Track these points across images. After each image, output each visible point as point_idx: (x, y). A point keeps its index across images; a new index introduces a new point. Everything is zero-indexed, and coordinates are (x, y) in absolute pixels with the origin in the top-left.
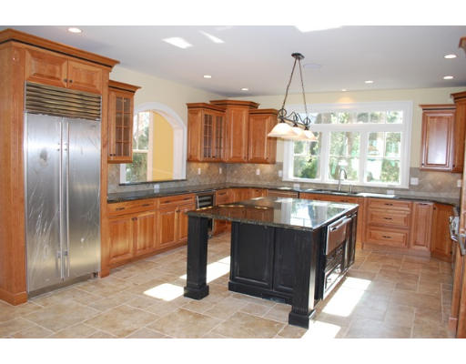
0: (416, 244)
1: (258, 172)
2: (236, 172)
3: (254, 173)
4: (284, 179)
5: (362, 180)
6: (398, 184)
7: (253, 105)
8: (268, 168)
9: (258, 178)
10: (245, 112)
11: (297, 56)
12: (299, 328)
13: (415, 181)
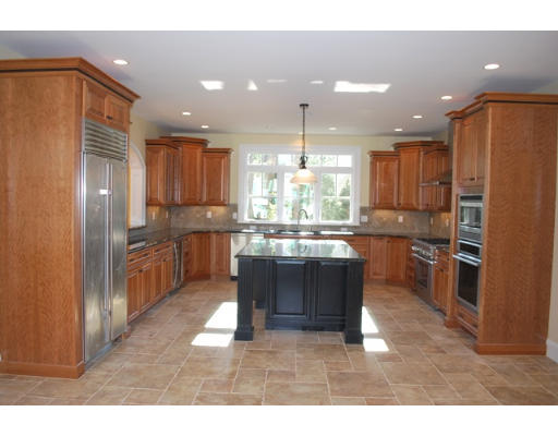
0: (375, 274)
1: (209, 215)
2: (182, 215)
3: (205, 215)
4: (239, 222)
5: (317, 220)
6: (350, 221)
7: (203, 142)
8: (221, 210)
9: (208, 221)
10: (199, 152)
11: (304, 106)
12: (356, 345)
13: (365, 219)
